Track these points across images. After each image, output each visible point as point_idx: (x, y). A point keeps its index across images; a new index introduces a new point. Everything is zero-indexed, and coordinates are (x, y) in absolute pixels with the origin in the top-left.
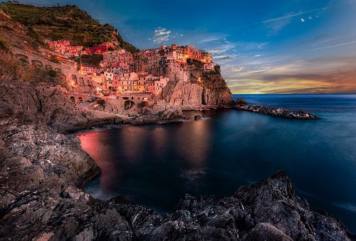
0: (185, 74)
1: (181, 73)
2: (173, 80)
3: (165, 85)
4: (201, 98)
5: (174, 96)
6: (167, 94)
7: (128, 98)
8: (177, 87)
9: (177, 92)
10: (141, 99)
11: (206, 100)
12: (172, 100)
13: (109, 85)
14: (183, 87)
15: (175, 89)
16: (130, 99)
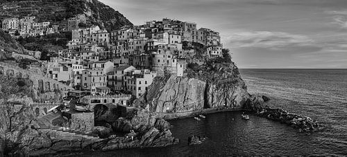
0: (179, 66)
1: (174, 64)
2: (162, 75)
3: (149, 83)
4: (202, 98)
5: (163, 98)
6: (154, 95)
7: (99, 101)
8: (167, 85)
9: (167, 93)
10: (116, 102)
11: (210, 101)
12: (160, 104)
13: (77, 81)
14: (177, 85)
15: (165, 88)
16: (102, 103)
